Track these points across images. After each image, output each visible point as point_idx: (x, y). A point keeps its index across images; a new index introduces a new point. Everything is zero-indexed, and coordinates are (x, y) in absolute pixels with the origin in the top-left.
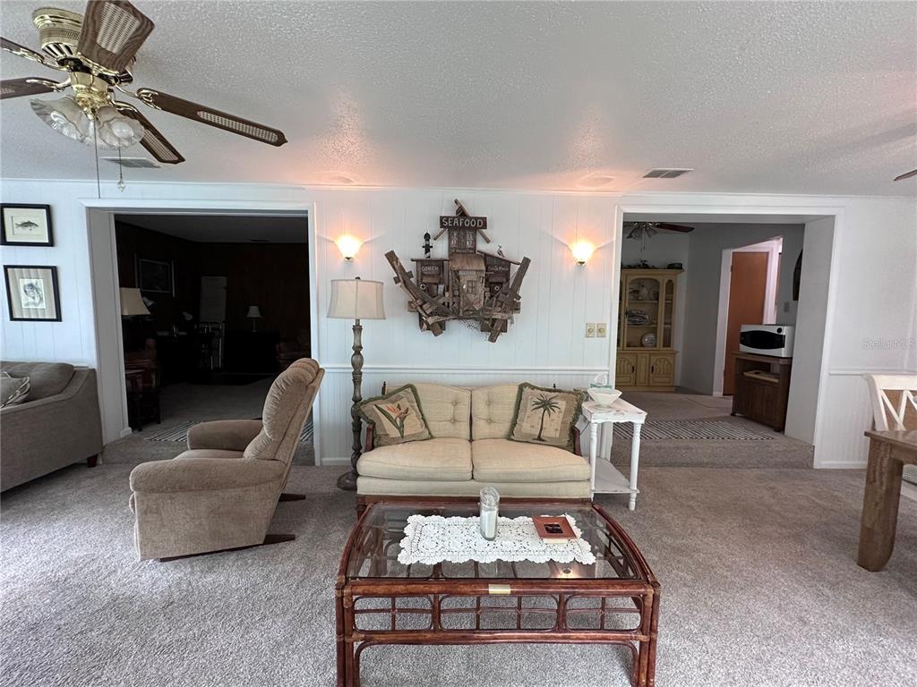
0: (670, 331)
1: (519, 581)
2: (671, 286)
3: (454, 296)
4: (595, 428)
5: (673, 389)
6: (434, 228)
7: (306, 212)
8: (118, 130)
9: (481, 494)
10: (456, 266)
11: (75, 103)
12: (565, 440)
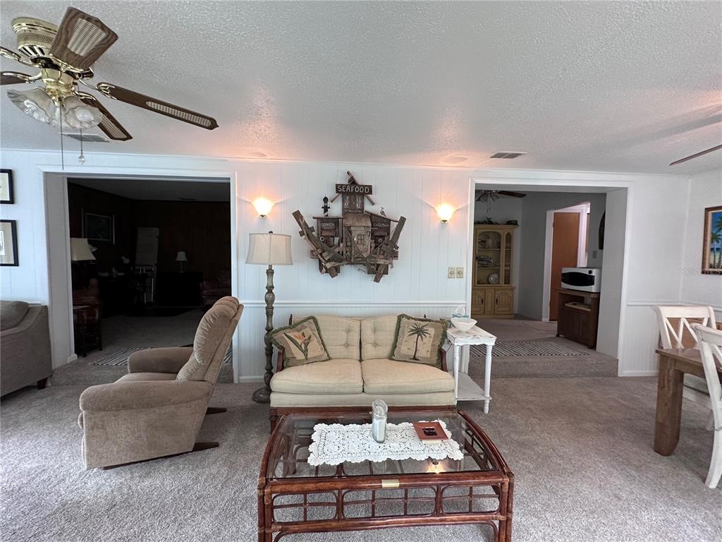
0: (509, 271)
1: (406, 476)
2: (509, 238)
3: (347, 246)
4: (457, 350)
5: (513, 316)
6: (331, 193)
7: (229, 179)
8: (81, 116)
9: (373, 406)
10: (348, 223)
11: (45, 93)
12: (435, 359)
